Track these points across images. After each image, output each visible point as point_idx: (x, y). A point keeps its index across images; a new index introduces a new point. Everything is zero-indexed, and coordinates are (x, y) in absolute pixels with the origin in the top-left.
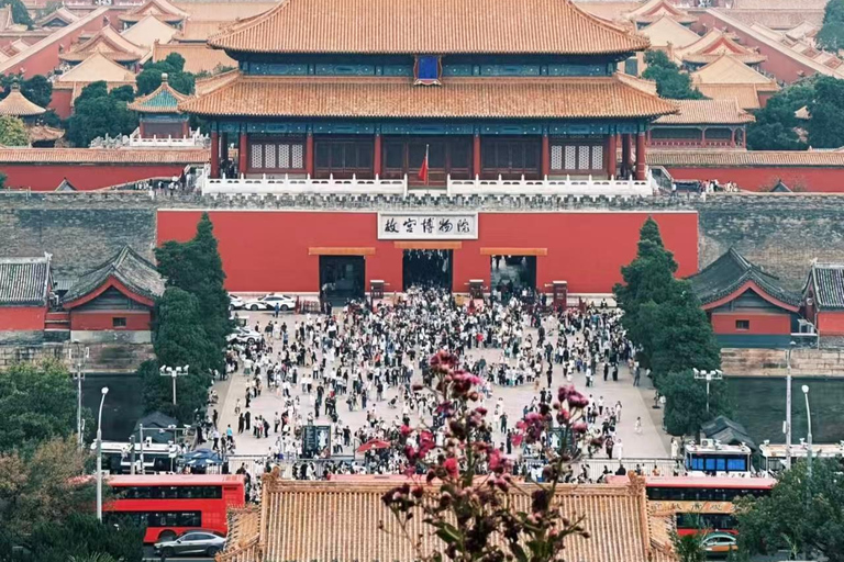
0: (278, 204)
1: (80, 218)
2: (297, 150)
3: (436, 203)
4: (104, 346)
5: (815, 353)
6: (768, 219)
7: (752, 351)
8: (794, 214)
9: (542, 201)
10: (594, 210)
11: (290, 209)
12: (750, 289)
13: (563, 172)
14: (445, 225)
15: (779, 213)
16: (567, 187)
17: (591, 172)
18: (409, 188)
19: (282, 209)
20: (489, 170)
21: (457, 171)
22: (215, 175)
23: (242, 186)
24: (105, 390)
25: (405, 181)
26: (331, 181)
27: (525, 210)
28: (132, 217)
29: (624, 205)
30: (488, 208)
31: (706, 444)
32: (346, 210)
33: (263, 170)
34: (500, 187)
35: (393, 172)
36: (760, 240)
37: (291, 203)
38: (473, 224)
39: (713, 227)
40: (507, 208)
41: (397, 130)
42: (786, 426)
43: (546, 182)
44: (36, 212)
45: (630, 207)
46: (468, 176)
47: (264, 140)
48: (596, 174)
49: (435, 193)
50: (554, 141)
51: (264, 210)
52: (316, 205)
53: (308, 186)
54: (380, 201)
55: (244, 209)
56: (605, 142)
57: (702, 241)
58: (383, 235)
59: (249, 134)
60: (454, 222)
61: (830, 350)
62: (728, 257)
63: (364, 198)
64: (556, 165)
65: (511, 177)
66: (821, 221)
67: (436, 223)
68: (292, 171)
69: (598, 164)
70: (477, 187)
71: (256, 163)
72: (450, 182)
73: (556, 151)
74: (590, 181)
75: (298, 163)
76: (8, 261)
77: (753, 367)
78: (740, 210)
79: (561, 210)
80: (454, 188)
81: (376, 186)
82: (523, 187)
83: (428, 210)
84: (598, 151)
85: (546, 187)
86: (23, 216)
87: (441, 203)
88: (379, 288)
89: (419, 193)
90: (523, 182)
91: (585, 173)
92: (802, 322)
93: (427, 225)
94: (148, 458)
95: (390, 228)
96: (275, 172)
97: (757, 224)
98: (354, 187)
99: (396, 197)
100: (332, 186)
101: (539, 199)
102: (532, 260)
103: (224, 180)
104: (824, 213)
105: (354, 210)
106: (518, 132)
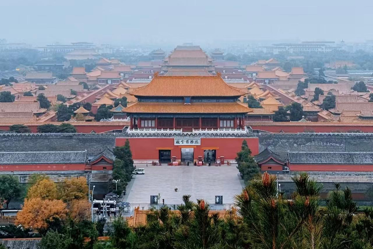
0: (148, 136)
1: (95, 140)
2: (153, 122)
3: (190, 136)
4: (101, 174)
5: (289, 175)
6: (277, 140)
8: (284, 139)
10: (231, 138)
11: (151, 138)
12: (271, 159)
13: (223, 128)
14: (192, 142)
15: (280, 138)
16: (224, 131)
18: (183, 131)
19: (149, 138)
20: (204, 127)
21: (195, 127)
22: (131, 129)
23: (139, 131)
24: (94, 186)
25: (181, 130)
26: (162, 130)
27: (213, 137)
28: (109, 140)
29: (239, 136)
30: (203, 137)
32: (166, 138)
33: (144, 127)
34: (206, 131)
35: (178, 127)
36: (275, 145)
37: (152, 136)
38: (199, 141)
39: (263, 142)
40: (208, 137)
41: (180, 116)
43: (218, 130)
44: (83, 139)
45: (240, 137)
46: (198, 129)
47: (145, 119)
48: (232, 128)
49: (189, 133)
50: (221, 119)
51: (144, 138)
52: (158, 136)
53: (156, 131)
54: (175, 135)
55: (139, 138)
56: (234, 119)
57: (260, 146)
58: (176, 144)
59: (140, 118)
60: (194, 141)
61: (293, 175)
62: (266, 150)
63: (171, 135)
64: (221, 125)
65: (210, 129)
66: (291, 140)
67: (189, 141)
68: (152, 128)
69: (232, 125)
70: (201, 131)
71: (142, 125)
72: (193, 130)
74: (230, 130)
75: (153, 125)
76: (75, 152)
78: (270, 137)
79: (222, 138)
80: (194, 132)
81: (174, 131)
82: (212, 131)
83: (188, 137)
84: (232, 122)
85: (219, 131)
86: (80, 140)
88: (174, 158)
89: (185, 133)
91: (229, 128)
92: (286, 167)
93: (187, 142)
94: (108, 204)
95: (178, 142)
96: (147, 128)
97: (274, 141)
98: (168, 131)
99: (179, 135)
100: (162, 131)
101: (217, 135)
102: (215, 151)
103: (134, 130)
104: (291, 138)
105: (168, 138)
106: (211, 117)
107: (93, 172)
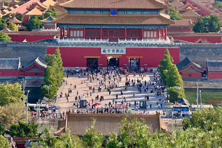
0: (77, 45)
1: (28, 49)
2: (82, 32)
3: (116, 45)
4: (33, 80)
5: (207, 82)
6: (197, 50)
7: (192, 82)
8: (203, 48)
9: (141, 45)
10: (154, 47)
11: (80, 47)
12: (191, 67)
13: (147, 38)
14: (118, 51)
15: (199, 48)
16: (148, 41)
17: (153, 38)
18: (109, 42)
19: (77, 47)
20: (129, 37)
21: (121, 37)
22: (61, 38)
23: (68, 41)
24: (29, 91)
25: (108, 40)
27: (137, 47)
28: (40, 48)
30: (128, 47)
31: (178, 105)
32: (93, 47)
33: (73, 37)
34: (131, 41)
35: (105, 38)
36: (195, 55)
37: (80, 45)
38: (125, 50)
39: (183, 52)
40: (133, 47)
41: (106, 27)
42: (197, 100)
43: (142, 40)
44: (17, 47)
45: (163, 46)
46: (124, 39)
47: (74, 30)
48: (155, 38)
49: (115, 43)
50: (144, 30)
51: (73, 47)
52: (86, 46)
53: (84, 41)
54: (102, 45)
55: (68, 47)
56: (157, 30)
57: (181, 55)
58: (102, 53)
59: (69, 28)
60: (120, 50)
61: (211, 82)
62: (187, 59)
63: (98, 44)
64: (145, 36)
65: (134, 39)
66: (210, 50)
67: (115, 50)
68: (80, 37)
69: (155, 36)
70: (126, 41)
71: (71, 35)
72: (119, 40)
73: (145, 32)
74: (153, 40)
75: (82, 35)
76: (10, 59)
77: (192, 86)
78: (190, 47)
79: (146, 47)
80: (120, 41)
81: (101, 41)
82: (137, 41)
83: (114, 47)
84: (155, 33)
85: (143, 42)
86: (14, 48)
87: (117, 45)
88: (101, 66)
89: (111, 43)
90: (137, 40)
91: (152, 38)
92: (204, 75)
93: (113, 51)
94: (41, 108)
95: (104, 51)
96: (76, 38)
97: (194, 51)
98: (95, 41)
99: (106, 44)
100: (90, 41)
101: (141, 44)
103: (63, 39)
104: (210, 48)
105: (95, 47)
106: (136, 28)
107: (26, 78)
